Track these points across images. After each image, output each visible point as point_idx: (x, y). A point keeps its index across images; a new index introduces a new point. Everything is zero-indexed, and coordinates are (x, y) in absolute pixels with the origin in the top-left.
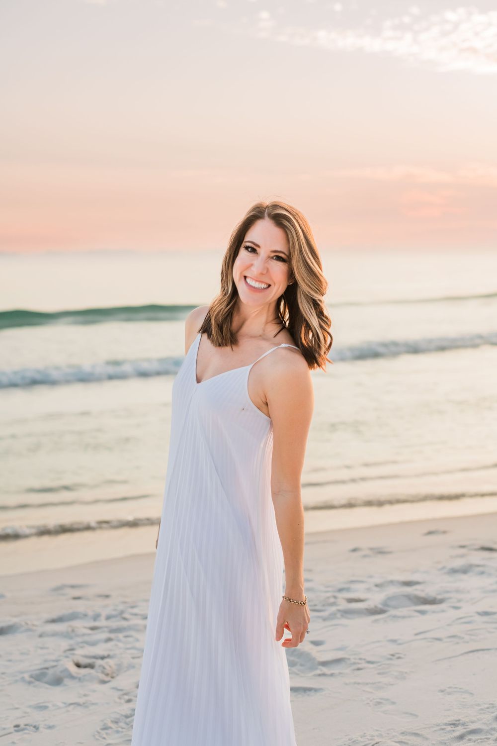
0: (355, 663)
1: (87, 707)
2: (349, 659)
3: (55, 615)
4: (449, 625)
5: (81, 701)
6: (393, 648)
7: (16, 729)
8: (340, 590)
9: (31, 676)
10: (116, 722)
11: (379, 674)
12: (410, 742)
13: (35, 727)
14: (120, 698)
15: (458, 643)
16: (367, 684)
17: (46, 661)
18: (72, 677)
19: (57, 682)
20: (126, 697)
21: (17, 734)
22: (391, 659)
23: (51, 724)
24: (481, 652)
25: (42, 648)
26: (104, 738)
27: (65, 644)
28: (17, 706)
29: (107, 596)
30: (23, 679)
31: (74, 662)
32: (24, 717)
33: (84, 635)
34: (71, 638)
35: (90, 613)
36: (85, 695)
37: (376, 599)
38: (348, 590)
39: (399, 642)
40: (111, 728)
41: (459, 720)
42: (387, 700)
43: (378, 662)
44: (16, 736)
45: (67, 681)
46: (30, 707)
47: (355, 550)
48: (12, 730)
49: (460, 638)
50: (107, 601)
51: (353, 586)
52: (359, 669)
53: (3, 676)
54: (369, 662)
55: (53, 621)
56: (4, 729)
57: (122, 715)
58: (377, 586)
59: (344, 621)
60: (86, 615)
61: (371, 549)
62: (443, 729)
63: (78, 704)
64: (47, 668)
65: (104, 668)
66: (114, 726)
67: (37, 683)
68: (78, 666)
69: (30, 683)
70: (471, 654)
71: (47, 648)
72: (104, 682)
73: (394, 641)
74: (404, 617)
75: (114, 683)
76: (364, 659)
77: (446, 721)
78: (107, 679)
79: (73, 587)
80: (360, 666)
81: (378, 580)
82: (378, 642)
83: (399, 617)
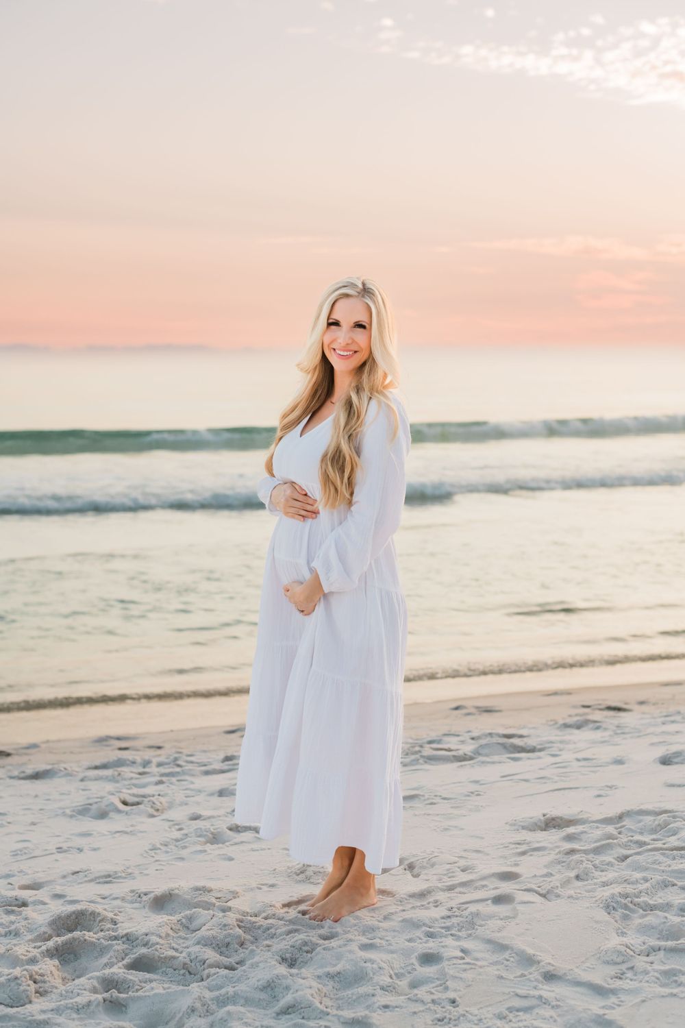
0: (428, 799)
1: (134, 834)
2: (423, 796)
3: (98, 763)
4: (541, 769)
5: (129, 830)
6: (474, 787)
7: (59, 850)
8: (430, 742)
9: (74, 811)
10: (166, 845)
11: (452, 807)
12: (469, 857)
13: (78, 849)
14: (170, 828)
15: (545, 783)
16: (438, 815)
17: (88, 798)
18: (119, 811)
19: (102, 815)
20: (177, 827)
21: (59, 854)
22: (469, 796)
23: (96, 847)
24: (567, 791)
25: (83, 790)
26: (153, 857)
27: (110, 787)
28: (58, 834)
29: (159, 748)
30: (64, 814)
31: (120, 799)
32: (66, 842)
33: (132, 778)
34: (117, 782)
35: (139, 760)
36: (132, 826)
37: (468, 748)
38: (439, 742)
39: (482, 782)
40: (160, 849)
41: (525, 840)
42: (456, 827)
43: (455, 798)
44: (59, 856)
45: (112, 815)
46: (73, 834)
47: (457, 708)
48: (55, 851)
49: (549, 779)
50: (159, 752)
51: (446, 739)
52: (432, 804)
53: (41, 812)
54: (445, 799)
55: (96, 768)
56: (46, 850)
57: (172, 839)
58: (473, 739)
59: (427, 767)
60: (134, 763)
61: (477, 708)
62: (506, 847)
63: (126, 833)
64: (91, 804)
65: (154, 803)
66: (163, 848)
67: (80, 817)
68: (125, 803)
69: (71, 817)
70: (556, 792)
71: (90, 790)
72: (152, 816)
73: (476, 782)
74: (493, 763)
75: (164, 816)
76: (440, 796)
77: (511, 840)
78: (155, 813)
79: (118, 739)
80: (434, 801)
81: (475, 734)
82: (460, 783)
83: (488, 762)
